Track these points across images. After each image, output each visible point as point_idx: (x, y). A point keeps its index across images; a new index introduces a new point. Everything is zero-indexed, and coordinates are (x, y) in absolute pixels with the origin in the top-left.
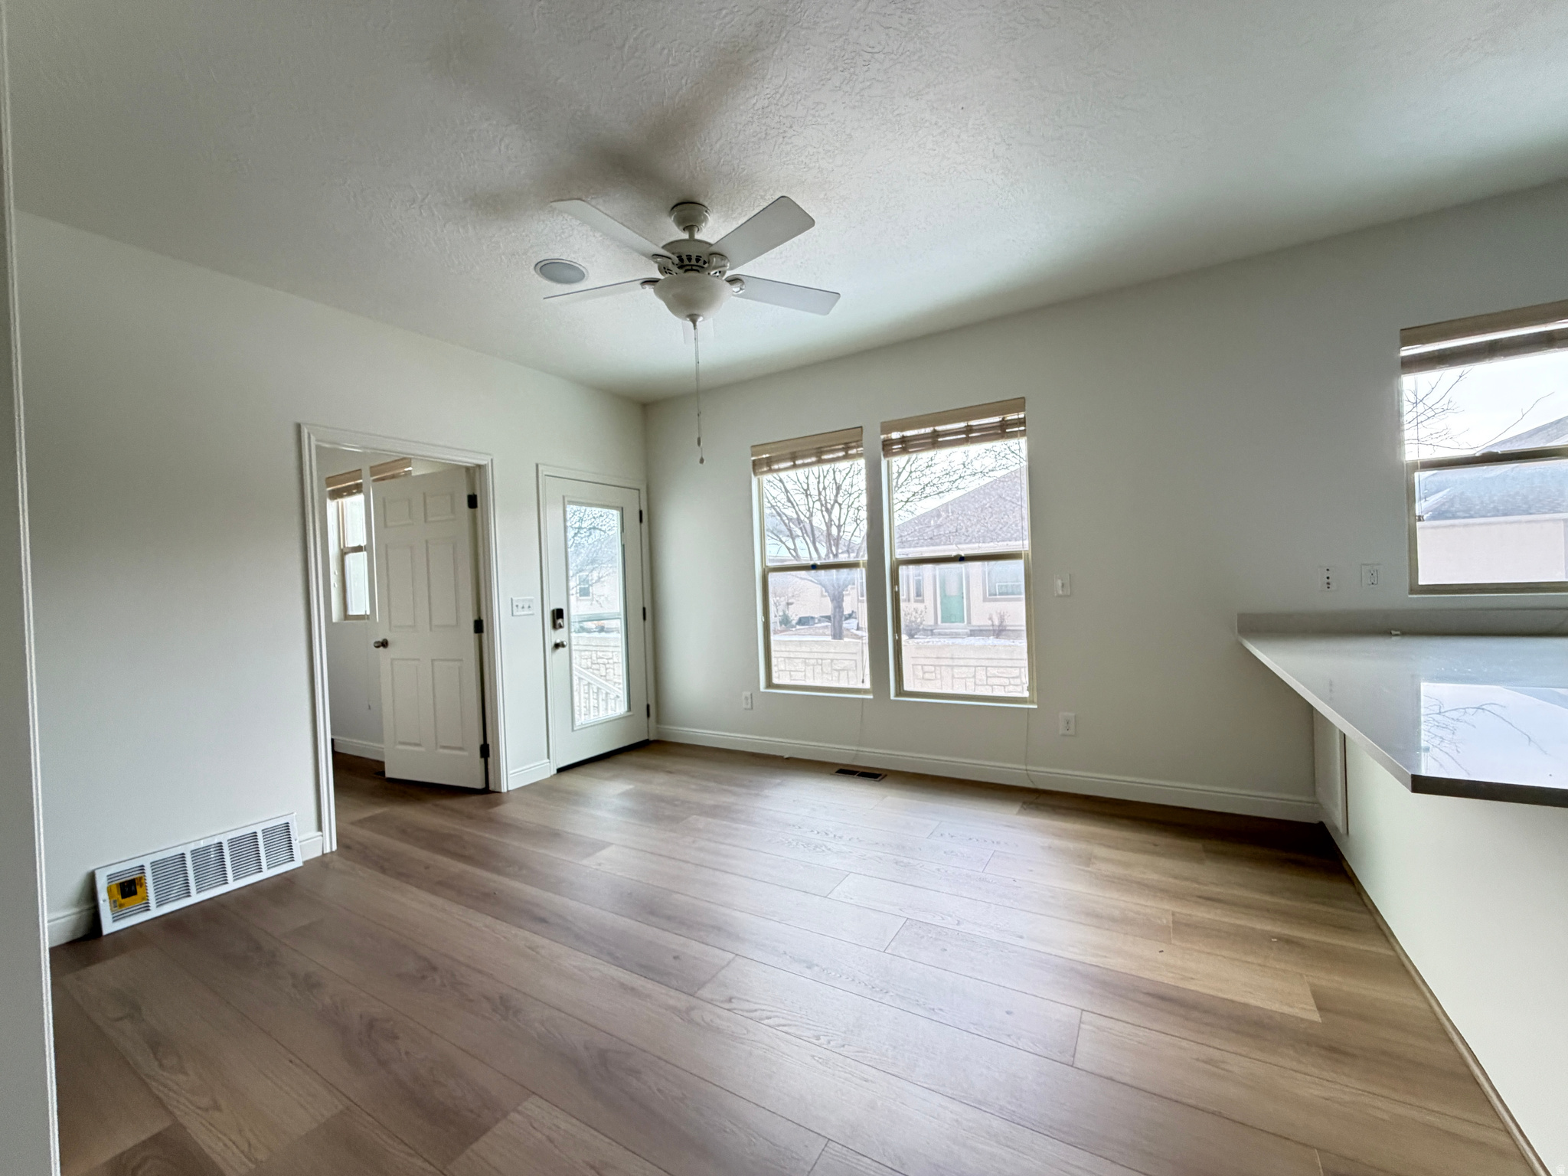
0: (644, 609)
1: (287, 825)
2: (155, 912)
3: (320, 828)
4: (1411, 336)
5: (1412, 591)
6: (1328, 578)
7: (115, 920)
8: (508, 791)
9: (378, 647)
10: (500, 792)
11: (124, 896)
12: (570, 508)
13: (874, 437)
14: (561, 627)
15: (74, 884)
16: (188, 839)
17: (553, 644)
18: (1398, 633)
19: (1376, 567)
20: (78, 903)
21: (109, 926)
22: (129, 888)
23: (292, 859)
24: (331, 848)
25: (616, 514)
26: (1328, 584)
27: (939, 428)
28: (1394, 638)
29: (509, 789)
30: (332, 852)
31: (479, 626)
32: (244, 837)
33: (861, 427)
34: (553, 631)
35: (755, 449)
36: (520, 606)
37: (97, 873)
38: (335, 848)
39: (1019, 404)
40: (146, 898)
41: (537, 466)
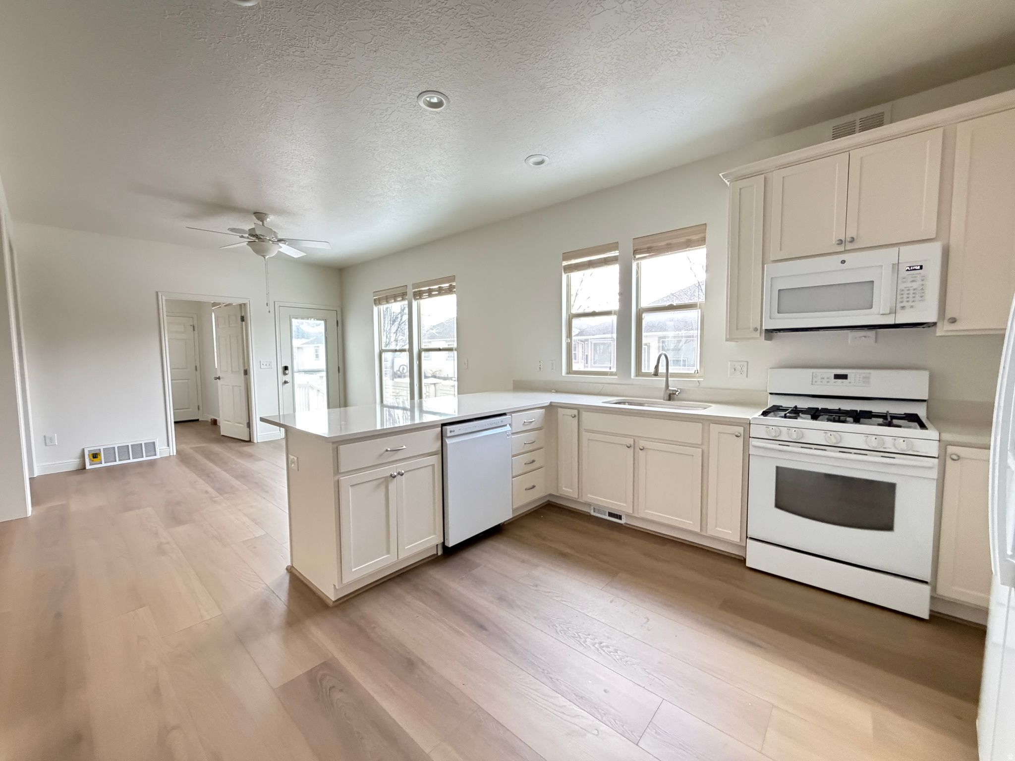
0: (339, 367)
1: (154, 443)
2: (104, 465)
3: (168, 445)
5: (568, 373)
6: (540, 366)
7: (90, 465)
8: (257, 442)
9: (216, 379)
10: (254, 442)
11: (94, 458)
12: (294, 320)
13: (410, 291)
14: (286, 374)
15: (78, 452)
16: (116, 443)
17: (283, 381)
19: (553, 362)
20: (80, 458)
21: (88, 467)
22: (95, 456)
23: (155, 455)
24: (173, 453)
25: (322, 322)
27: (431, 287)
29: (259, 441)
30: (173, 455)
31: (246, 372)
32: (137, 445)
33: (406, 286)
34: (283, 376)
35: (375, 294)
36: (265, 364)
37: (85, 449)
38: (175, 454)
39: (452, 279)
40: (101, 460)
41: (274, 302)
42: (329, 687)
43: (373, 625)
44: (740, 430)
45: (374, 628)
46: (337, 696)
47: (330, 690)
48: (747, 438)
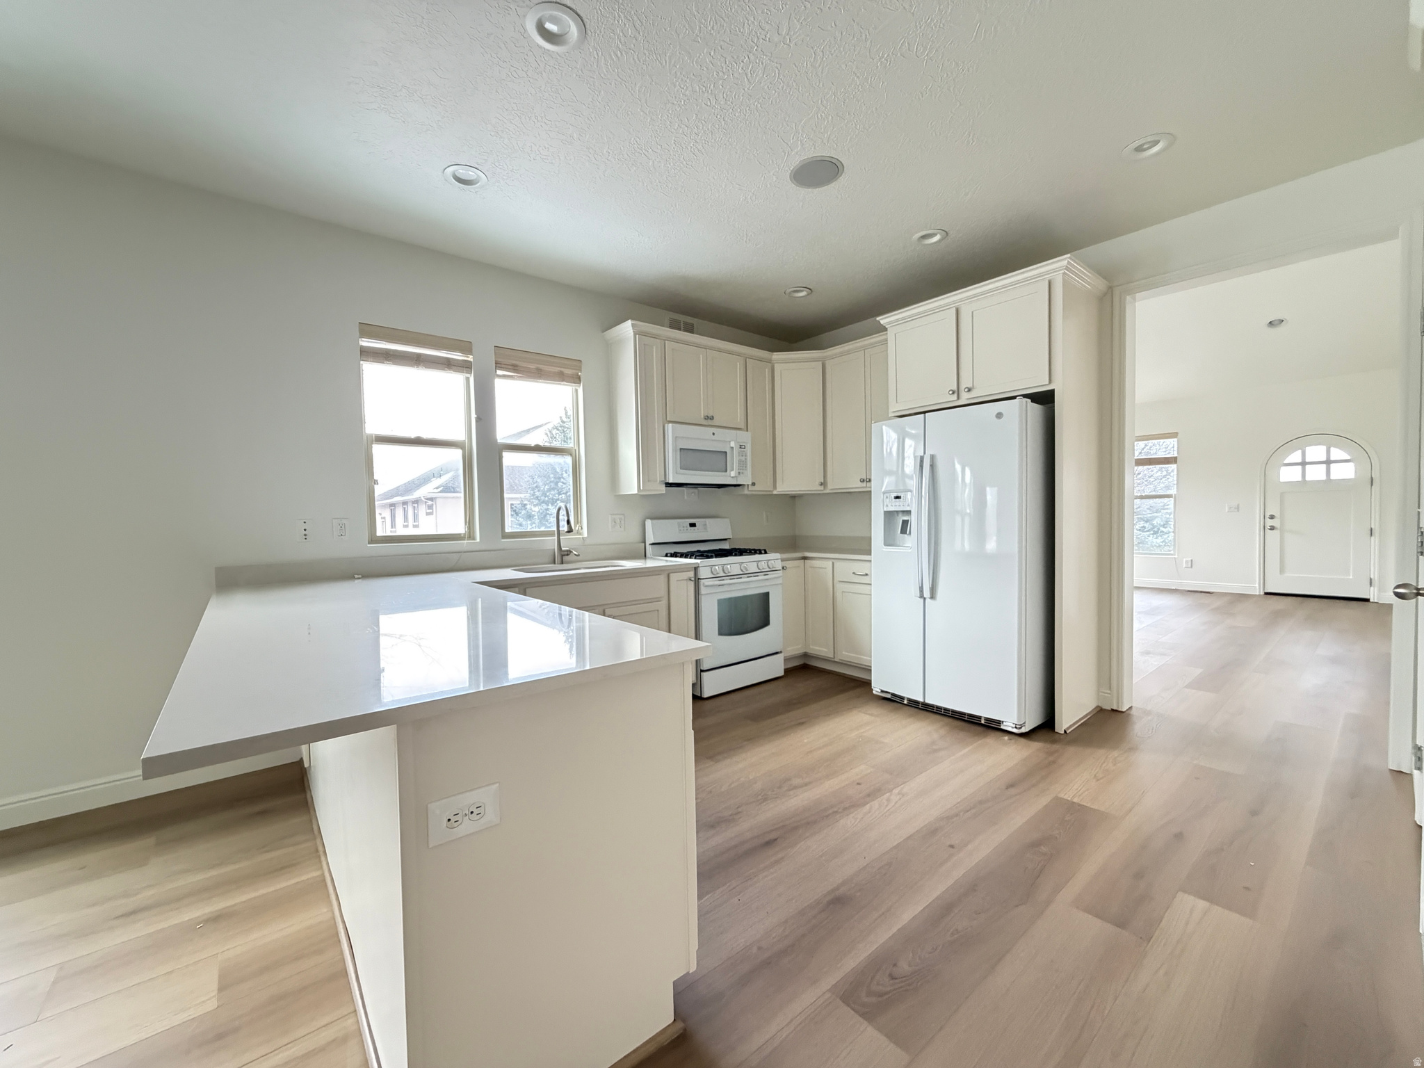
4: (368, 330)
5: (371, 542)
6: (305, 530)
18: (360, 576)
19: (344, 521)
26: (305, 535)
28: (357, 581)
42: (892, 982)
43: (755, 950)
44: (691, 574)
45: (759, 948)
46: (904, 967)
47: (896, 979)
48: (697, 580)
